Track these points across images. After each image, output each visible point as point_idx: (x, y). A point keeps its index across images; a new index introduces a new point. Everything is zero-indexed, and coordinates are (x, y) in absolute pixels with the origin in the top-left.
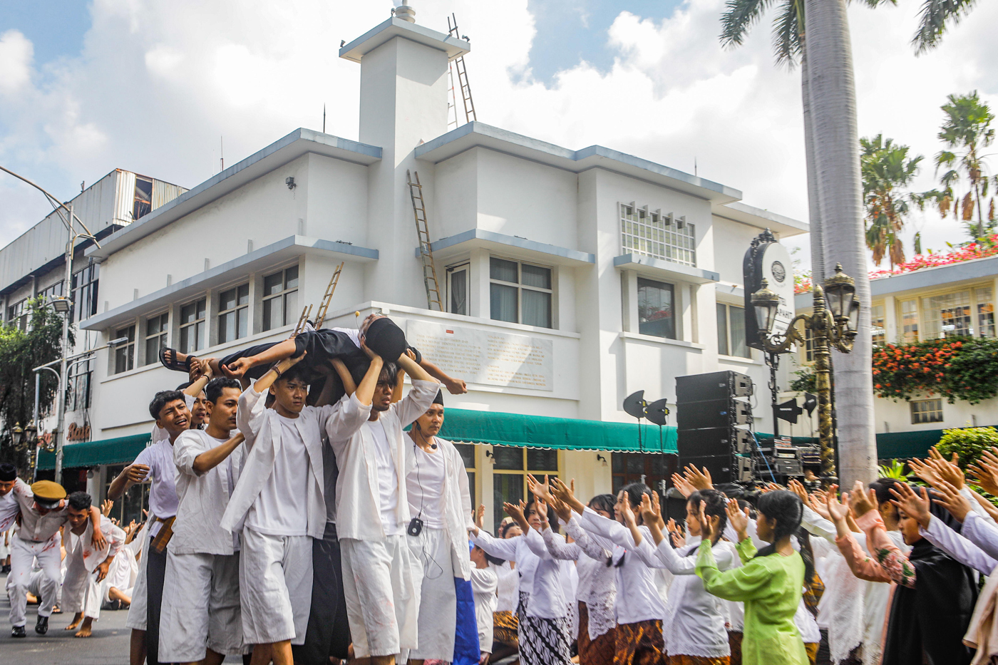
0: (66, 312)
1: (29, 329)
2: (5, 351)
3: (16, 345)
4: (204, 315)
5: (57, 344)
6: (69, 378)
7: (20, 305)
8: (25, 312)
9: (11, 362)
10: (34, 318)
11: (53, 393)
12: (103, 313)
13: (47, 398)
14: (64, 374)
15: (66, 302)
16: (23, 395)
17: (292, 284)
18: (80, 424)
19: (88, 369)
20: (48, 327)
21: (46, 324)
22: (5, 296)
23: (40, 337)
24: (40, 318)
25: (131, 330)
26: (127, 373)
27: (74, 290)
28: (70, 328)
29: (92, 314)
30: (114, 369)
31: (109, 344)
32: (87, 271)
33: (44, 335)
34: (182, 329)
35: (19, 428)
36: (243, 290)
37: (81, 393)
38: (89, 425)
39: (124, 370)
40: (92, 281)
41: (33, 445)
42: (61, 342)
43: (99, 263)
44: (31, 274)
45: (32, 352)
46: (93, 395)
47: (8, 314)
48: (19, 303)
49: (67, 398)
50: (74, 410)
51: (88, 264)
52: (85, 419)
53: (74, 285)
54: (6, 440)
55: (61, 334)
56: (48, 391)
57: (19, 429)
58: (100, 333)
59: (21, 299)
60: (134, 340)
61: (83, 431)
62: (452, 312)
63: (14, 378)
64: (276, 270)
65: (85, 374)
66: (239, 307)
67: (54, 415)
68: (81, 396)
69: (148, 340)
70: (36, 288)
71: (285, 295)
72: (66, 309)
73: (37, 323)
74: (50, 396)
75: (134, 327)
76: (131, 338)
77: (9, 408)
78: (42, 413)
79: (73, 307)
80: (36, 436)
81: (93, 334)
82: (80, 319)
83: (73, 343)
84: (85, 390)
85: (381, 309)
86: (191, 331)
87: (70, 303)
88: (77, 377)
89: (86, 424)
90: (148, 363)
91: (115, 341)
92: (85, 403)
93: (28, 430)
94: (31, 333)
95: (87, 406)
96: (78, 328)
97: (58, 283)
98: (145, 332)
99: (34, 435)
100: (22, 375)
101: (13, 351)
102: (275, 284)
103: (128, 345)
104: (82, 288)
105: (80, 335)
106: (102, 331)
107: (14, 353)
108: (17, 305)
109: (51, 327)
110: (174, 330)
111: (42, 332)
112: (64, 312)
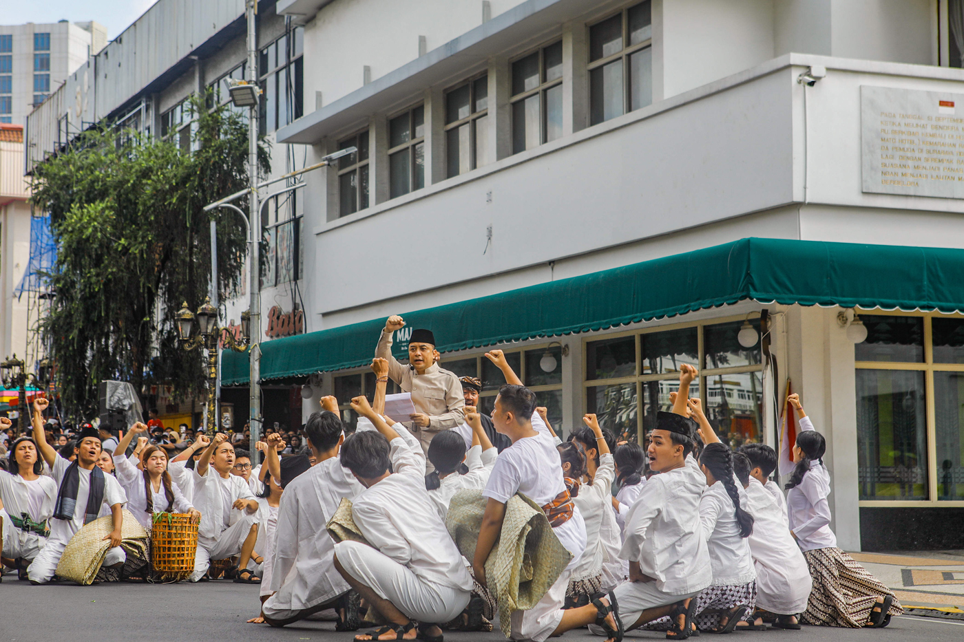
0: (252, 106)
1: (195, 147)
2: (159, 186)
3: (175, 175)
4: (486, 103)
5: (241, 171)
6: (264, 229)
7: (179, 109)
8: (187, 120)
9: (170, 204)
10: (201, 128)
11: (240, 257)
12: (313, 113)
13: (231, 265)
14: (255, 214)
15: (251, 88)
16: (191, 260)
17: (640, 35)
18: (287, 308)
19: (294, 213)
20: (224, 142)
21: (222, 137)
22: (153, 95)
23: (213, 160)
24: (211, 127)
25: (361, 139)
26: (360, 214)
27: (262, 78)
28: (261, 143)
29: (296, 118)
30: (337, 208)
31: (326, 159)
32: (282, 42)
33: (219, 156)
34: (448, 132)
35: (188, 312)
36: (551, 54)
37: (285, 255)
38: (301, 309)
39: (354, 210)
40: (292, 59)
41: (213, 339)
42: (247, 167)
43: (303, 26)
44: (193, 53)
45: (201, 185)
46: (304, 255)
47: (161, 126)
48: (176, 106)
49: (261, 263)
50: (276, 285)
51: (283, 31)
52: (294, 299)
53: (263, 67)
54: (168, 337)
55: (246, 153)
56: (232, 252)
57: (186, 313)
58: (309, 147)
59: (179, 98)
60: (368, 157)
61: (292, 320)
62: (951, 66)
63: (175, 232)
64: (609, 11)
65: (290, 221)
66: (546, 85)
67: (243, 294)
68: (285, 261)
69: (391, 156)
70: (202, 79)
71: (629, 56)
72: (252, 101)
73: (207, 136)
74: (236, 261)
75: (367, 133)
76: (363, 154)
77: (171, 283)
78: (223, 291)
79: (263, 98)
80: (215, 324)
81: (299, 149)
82: (277, 127)
83: (267, 168)
84: (292, 249)
85: (809, 67)
86: (464, 134)
87: (258, 91)
88: (277, 227)
89: (296, 307)
90: (393, 195)
91: (336, 155)
92: (292, 272)
93: (203, 314)
94: (198, 154)
95: (296, 277)
96: (274, 143)
97: (236, 68)
98: (385, 142)
99: (213, 322)
100: (188, 225)
101: (171, 185)
102: (609, 39)
103: (358, 165)
104: (277, 73)
105: (277, 153)
106: (313, 144)
107: (173, 189)
108: (173, 110)
109: (229, 142)
110: (434, 134)
111: (214, 151)
112: (248, 107)
